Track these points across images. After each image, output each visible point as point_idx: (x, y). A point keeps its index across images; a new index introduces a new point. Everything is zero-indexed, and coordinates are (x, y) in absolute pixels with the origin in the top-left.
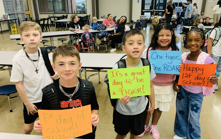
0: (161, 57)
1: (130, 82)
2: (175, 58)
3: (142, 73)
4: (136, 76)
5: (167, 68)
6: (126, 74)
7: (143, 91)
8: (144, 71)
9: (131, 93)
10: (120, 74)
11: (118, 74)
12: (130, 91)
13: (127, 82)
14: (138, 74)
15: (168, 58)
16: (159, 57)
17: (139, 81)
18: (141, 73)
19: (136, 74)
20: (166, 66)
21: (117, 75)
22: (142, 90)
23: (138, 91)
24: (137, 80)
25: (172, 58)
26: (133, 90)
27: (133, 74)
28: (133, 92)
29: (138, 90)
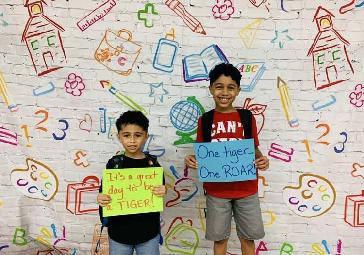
0: (216, 154)
1: (135, 189)
2: (243, 152)
3: (153, 176)
4: (144, 180)
5: (230, 171)
6: (130, 177)
7: (152, 205)
8: (155, 174)
9: (135, 206)
10: (121, 177)
11: (119, 176)
12: (133, 203)
13: (130, 188)
14: (147, 177)
15: (228, 153)
16: (211, 153)
17: (147, 187)
18: (150, 177)
19: (144, 177)
20: (227, 168)
21: (117, 178)
22: (150, 203)
23: (145, 204)
24: (145, 187)
25: (236, 153)
26: (138, 201)
27: (140, 177)
28: (138, 204)
29: (145, 201)
